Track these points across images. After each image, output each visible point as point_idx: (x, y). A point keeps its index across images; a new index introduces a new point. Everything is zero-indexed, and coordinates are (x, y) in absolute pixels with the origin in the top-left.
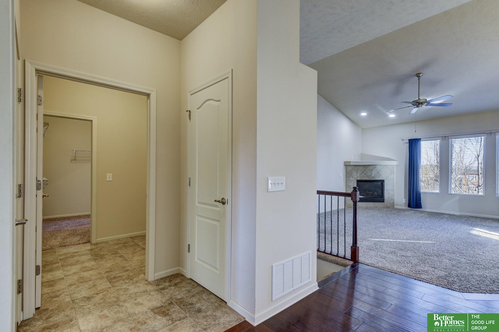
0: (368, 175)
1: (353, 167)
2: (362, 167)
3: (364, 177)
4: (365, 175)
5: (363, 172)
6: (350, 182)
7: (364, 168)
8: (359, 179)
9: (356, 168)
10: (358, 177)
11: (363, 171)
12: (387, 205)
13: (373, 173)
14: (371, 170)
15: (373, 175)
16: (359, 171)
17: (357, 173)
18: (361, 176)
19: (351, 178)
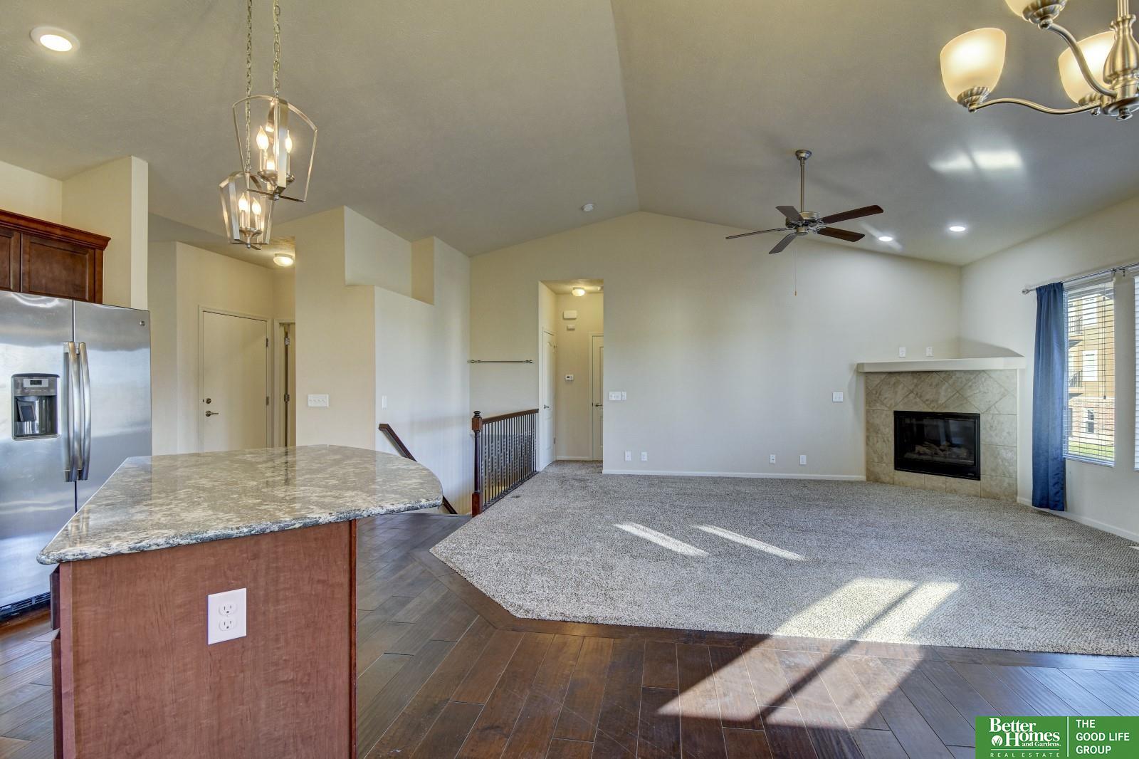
0: (927, 400)
1: (884, 376)
2: (910, 377)
3: (916, 403)
4: (918, 400)
5: (912, 392)
6: (875, 416)
7: (915, 381)
8: (901, 408)
9: (893, 380)
10: (897, 404)
11: (911, 388)
12: (988, 490)
13: (943, 393)
14: (936, 385)
15: (942, 400)
16: (900, 387)
17: (896, 393)
18: (906, 400)
19: (878, 404)
